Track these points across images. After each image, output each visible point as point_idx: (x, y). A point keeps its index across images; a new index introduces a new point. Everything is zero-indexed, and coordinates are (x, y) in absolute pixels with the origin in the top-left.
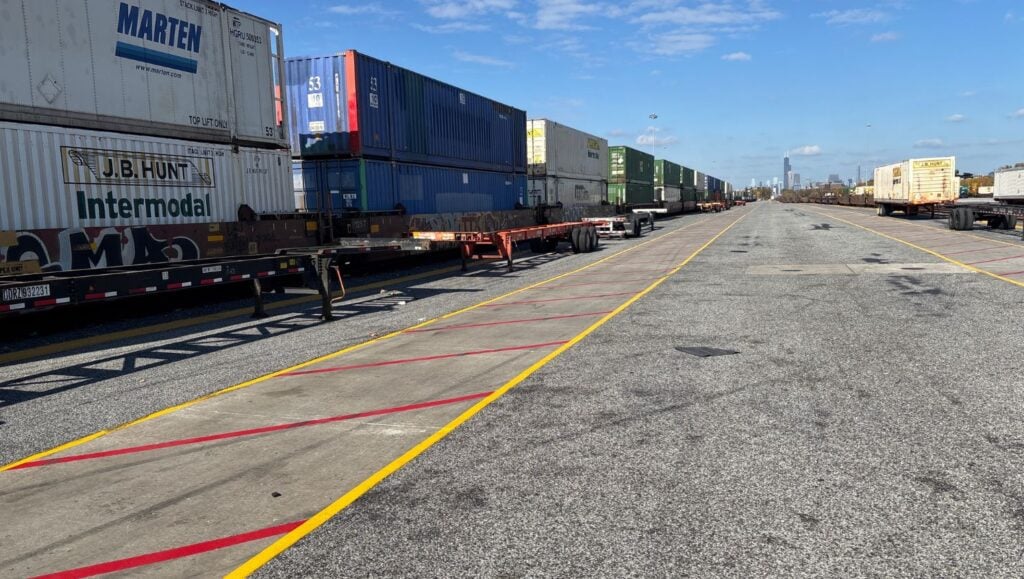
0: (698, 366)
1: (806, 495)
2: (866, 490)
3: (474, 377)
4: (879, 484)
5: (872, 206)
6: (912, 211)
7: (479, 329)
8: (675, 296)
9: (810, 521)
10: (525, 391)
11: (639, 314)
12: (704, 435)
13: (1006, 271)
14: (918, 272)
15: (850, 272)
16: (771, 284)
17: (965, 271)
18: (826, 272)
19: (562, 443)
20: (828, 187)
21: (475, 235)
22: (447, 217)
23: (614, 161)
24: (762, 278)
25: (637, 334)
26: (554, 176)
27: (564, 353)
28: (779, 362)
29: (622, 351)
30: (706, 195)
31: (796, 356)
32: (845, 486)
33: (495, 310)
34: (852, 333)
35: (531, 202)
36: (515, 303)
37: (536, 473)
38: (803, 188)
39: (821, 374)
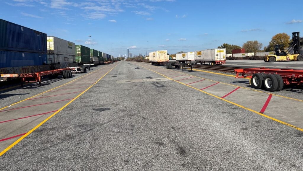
0: (99, 115)
1: (126, 153)
2: (142, 149)
3: (20, 128)
4: (146, 146)
5: (149, 62)
6: (158, 64)
7: (25, 109)
8: (95, 91)
9: (126, 161)
10: (39, 131)
11: (83, 99)
12: (98, 138)
13: (178, 79)
14: (159, 81)
15: (143, 81)
16: (122, 86)
17: (169, 80)
18: (137, 82)
19: (50, 149)
20: (139, 57)
21: (26, 75)
22: (16, 68)
23: (77, 49)
24: (120, 84)
25: (81, 106)
26: (57, 54)
27: (56, 115)
28: (122, 111)
29: (76, 112)
30: (106, 59)
31: (127, 108)
32: (137, 148)
33: (32, 101)
34: (142, 100)
35: (49, 62)
36: (40, 98)
37: (39, 162)
38: (133, 57)
39: (134, 113)
